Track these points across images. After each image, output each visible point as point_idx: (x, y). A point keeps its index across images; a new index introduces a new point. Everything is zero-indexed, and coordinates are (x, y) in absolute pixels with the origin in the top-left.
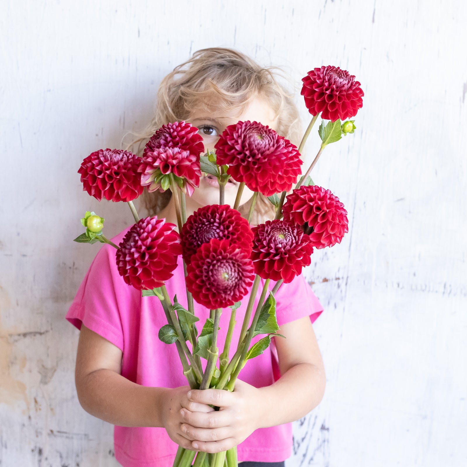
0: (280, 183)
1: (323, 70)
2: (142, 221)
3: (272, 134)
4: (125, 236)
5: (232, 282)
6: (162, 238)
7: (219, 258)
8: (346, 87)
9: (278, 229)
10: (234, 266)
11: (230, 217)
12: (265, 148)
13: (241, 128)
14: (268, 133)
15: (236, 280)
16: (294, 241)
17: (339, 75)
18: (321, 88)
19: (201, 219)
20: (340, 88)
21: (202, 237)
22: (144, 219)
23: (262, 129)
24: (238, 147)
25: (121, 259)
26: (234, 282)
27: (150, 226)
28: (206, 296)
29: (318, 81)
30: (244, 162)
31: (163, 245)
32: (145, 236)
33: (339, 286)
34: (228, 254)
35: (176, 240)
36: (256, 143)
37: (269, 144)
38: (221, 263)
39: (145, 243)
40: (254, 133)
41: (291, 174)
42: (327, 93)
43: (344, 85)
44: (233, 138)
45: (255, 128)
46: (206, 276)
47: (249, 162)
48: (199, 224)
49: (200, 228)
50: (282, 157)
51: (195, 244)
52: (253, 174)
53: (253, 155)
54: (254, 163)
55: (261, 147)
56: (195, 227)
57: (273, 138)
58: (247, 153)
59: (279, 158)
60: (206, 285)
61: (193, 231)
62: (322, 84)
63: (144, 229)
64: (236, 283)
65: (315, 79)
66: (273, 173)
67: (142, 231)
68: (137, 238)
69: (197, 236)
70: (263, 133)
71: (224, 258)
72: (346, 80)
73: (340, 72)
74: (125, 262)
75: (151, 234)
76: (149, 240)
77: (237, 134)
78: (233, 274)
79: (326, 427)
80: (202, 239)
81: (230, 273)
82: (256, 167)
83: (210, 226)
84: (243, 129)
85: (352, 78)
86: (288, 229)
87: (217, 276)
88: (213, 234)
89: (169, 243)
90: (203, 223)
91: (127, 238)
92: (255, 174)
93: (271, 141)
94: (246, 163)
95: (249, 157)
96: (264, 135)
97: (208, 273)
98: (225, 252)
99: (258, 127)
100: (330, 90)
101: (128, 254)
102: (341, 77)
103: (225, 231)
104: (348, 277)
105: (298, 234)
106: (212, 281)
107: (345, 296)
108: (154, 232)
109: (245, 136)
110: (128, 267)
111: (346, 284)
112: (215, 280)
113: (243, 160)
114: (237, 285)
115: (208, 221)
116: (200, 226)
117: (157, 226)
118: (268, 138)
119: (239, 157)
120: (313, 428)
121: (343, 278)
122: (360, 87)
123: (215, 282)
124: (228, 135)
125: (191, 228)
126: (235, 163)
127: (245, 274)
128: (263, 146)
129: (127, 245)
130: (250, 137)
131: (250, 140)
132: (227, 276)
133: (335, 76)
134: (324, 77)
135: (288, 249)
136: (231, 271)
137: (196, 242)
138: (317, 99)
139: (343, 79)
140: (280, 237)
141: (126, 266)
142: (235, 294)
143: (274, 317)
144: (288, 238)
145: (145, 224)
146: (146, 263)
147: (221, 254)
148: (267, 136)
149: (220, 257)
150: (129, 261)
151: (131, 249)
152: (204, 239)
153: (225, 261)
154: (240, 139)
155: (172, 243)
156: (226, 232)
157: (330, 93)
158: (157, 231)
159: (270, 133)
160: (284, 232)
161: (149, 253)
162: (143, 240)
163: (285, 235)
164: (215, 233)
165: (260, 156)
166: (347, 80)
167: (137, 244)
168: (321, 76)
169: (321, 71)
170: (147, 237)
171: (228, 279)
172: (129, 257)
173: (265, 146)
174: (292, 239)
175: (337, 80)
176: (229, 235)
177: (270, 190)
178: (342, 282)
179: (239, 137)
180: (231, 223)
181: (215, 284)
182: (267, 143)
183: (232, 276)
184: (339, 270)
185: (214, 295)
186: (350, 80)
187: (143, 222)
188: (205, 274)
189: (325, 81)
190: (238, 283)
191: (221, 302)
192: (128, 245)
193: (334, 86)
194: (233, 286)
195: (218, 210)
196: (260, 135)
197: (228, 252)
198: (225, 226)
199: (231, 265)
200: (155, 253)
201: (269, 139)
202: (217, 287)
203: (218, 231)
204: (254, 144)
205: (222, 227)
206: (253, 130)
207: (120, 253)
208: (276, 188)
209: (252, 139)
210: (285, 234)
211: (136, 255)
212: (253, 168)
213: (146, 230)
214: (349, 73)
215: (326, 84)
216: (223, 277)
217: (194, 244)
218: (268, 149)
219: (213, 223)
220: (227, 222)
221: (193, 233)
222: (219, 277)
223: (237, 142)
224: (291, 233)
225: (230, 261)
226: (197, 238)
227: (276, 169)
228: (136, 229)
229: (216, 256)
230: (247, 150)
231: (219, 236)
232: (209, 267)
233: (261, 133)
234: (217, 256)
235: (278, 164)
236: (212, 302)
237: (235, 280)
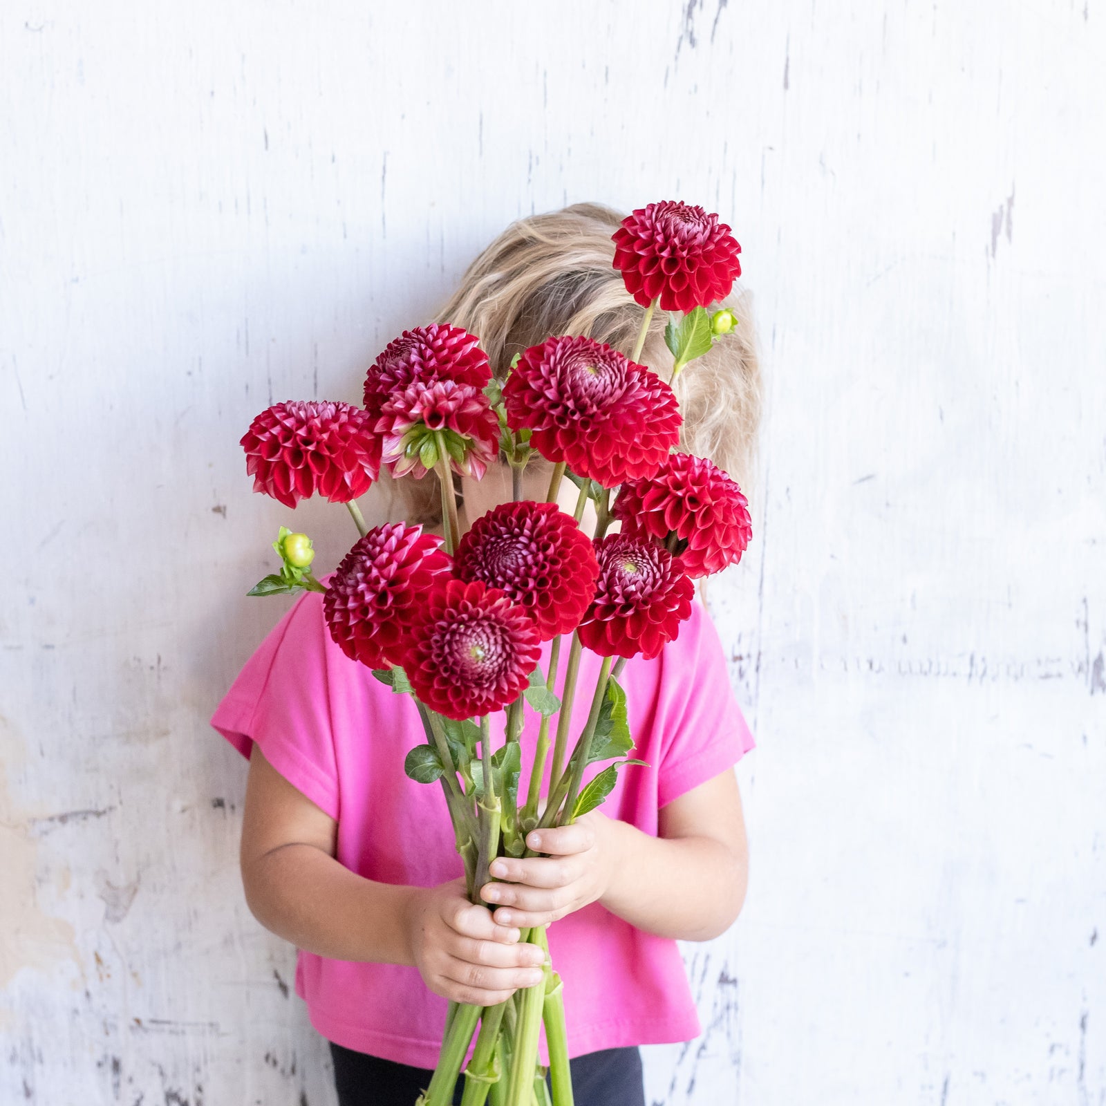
0: (633, 463)
1: (650, 211)
2: (377, 531)
3: (617, 361)
4: (341, 564)
5: (492, 664)
6: (419, 562)
7: (463, 618)
8: (701, 238)
9: (620, 553)
10: (494, 633)
11: (553, 528)
12: (604, 392)
13: (554, 353)
14: (609, 360)
15: (500, 660)
16: (658, 576)
17: (685, 217)
18: (650, 247)
19: (495, 525)
20: (687, 243)
21: (494, 562)
22: (380, 527)
23: (596, 353)
24: (551, 393)
25: (337, 606)
26: (495, 664)
27: (393, 540)
28: (442, 695)
29: (642, 235)
30: (564, 423)
31: (422, 575)
32: (384, 560)
33: (741, 674)
34: (480, 610)
35: (446, 565)
36: (587, 382)
37: (612, 384)
38: (467, 627)
39: (385, 572)
40: (581, 362)
41: (655, 444)
42: (663, 257)
43: (696, 234)
44: (539, 376)
45: (582, 351)
46: (438, 656)
47: (573, 422)
48: (491, 536)
49: (492, 543)
50: (639, 408)
51: (478, 574)
52: (583, 444)
53: (582, 408)
54: (585, 424)
55: (596, 391)
56: (484, 542)
57: (619, 370)
58: (570, 404)
59: (632, 410)
60: (439, 672)
61: (478, 549)
62: (652, 240)
63: (382, 545)
64: (500, 666)
65: (635, 232)
66: (623, 441)
67: (378, 549)
68: (368, 563)
69: (485, 559)
70: (598, 360)
71: (473, 617)
72: (699, 226)
73: (685, 211)
74: (345, 613)
75: (398, 555)
76: (394, 566)
77: (547, 367)
78: (493, 649)
79: (731, 977)
80: (493, 568)
81: (486, 647)
82: (589, 431)
83: (512, 543)
84: (558, 357)
85: (710, 219)
86: (642, 552)
87: (459, 653)
88: (514, 558)
89: (432, 572)
90: (499, 536)
91: (346, 568)
92: (587, 445)
93: (616, 377)
94: (568, 423)
95: (573, 413)
96: (600, 365)
97: (442, 648)
98: (474, 606)
99: (588, 349)
100: (668, 249)
101: (353, 595)
102: (689, 220)
103: (538, 555)
104: (760, 654)
105: (663, 559)
106: (450, 664)
107: (757, 695)
108: (400, 551)
109: (563, 371)
110: (352, 622)
111: (757, 669)
112: (456, 663)
113: (562, 419)
114: (502, 670)
115: (510, 531)
116: (493, 539)
117: (407, 538)
118: (609, 372)
119: (553, 412)
120: (702, 981)
121: (749, 656)
122: (730, 235)
123: (457, 666)
124: (528, 368)
125: (476, 543)
126: (547, 425)
127: (517, 646)
128: (600, 388)
129: (347, 579)
130: (573, 372)
131: (574, 378)
132: (480, 653)
133: (675, 219)
134: (654, 228)
135: (649, 592)
136: (488, 641)
137: (480, 570)
138: (646, 271)
139: (693, 224)
140: (628, 569)
141: (348, 620)
142: (499, 689)
143: (626, 726)
144: (645, 569)
145: (382, 537)
146: (388, 612)
147: (466, 609)
148: (607, 366)
149: (465, 616)
150: (354, 611)
151: (358, 585)
152: (496, 566)
153: (474, 623)
154: (553, 376)
155: (438, 572)
156: (541, 556)
157: (669, 255)
158: (407, 548)
159: (612, 359)
160: (634, 558)
161: (393, 593)
162: (381, 567)
163: (636, 565)
164: (519, 556)
165: (595, 409)
166: (701, 224)
167: (370, 576)
168: (648, 223)
169: (646, 214)
170: (389, 561)
171: (485, 657)
172: (355, 601)
173: (605, 388)
174: (652, 570)
175: (681, 227)
176: (546, 563)
177: (612, 476)
178: (748, 666)
179: (552, 372)
180: (553, 539)
181: (458, 669)
182: (608, 382)
183: (491, 653)
184: (739, 640)
185: (457, 691)
186: (708, 223)
187: (379, 533)
188: (436, 651)
189: (655, 233)
190: (504, 665)
191: (473, 703)
192: (350, 579)
193: (676, 241)
194: (493, 671)
195: (532, 512)
196: (592, 365)
197: (480, 606)
198: (541, 544)
199: (488, 631)
200: (407, 591)
201: (611, 372)
202: (462, 675)
203: (524, 552)
204: (583, 384)
205: (533, 546)
206: (578, 355)
207: (334, 596)
208: (625, 471)
209: (578, 376)
210: (636, 561)
211: (368, 597)
212: (582, 434)
213: (386, 546)
214: (705, 210)
215: (659, 238)
216: (473, 655)
217: (476, 574)
218: (611, 394)
219: (517, 536)
220: (546, 538)
221: (478, 552)
222: (465, 655)
223: (547, 382)
224: (648, 560)
225: (486, 623)
226: (483, 563)
227: (629, 432)
228: (365, 547)
229: (455, 613)
230: (568, 399)
231: (526, 564)
232: (443, 636)
233: (594, 362)
234: (460, 613)
235: (631, 423)
236: (455, 705)
237: (497, 660)
